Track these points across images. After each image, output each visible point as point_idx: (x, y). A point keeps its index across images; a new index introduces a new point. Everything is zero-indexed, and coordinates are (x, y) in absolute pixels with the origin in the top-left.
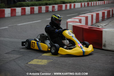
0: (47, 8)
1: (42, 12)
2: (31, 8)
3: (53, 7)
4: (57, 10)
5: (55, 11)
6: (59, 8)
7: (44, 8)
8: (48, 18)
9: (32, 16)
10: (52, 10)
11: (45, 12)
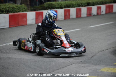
0: (89, 10)
1: (82, 16)
2: (65, 10)
3: (99, 8)
4: (104, 12)
5: (101, 15)
6: (108, 9)
7: (84, 10)
8: (91, 25)
9: (67, 22)
10: (98, 14)
11: (85, 15)
